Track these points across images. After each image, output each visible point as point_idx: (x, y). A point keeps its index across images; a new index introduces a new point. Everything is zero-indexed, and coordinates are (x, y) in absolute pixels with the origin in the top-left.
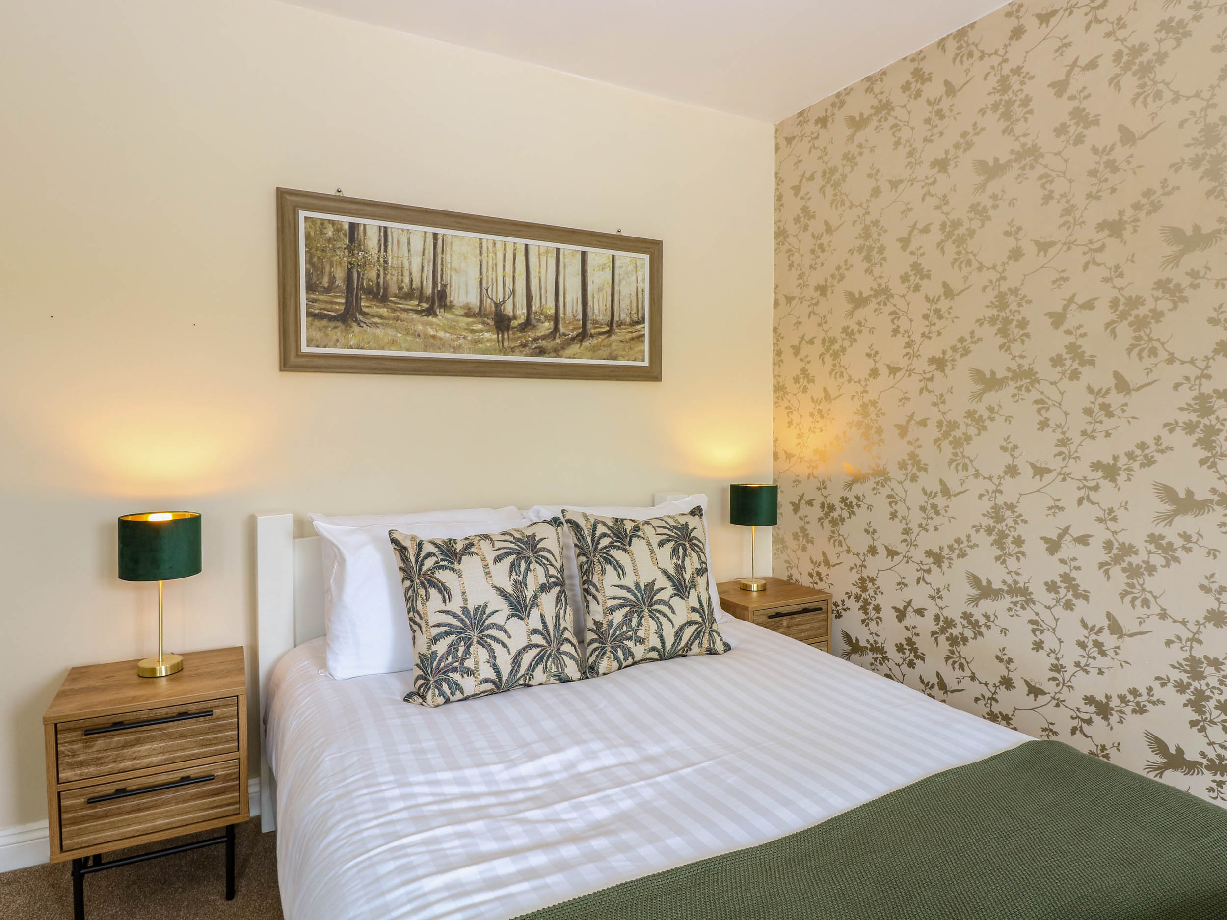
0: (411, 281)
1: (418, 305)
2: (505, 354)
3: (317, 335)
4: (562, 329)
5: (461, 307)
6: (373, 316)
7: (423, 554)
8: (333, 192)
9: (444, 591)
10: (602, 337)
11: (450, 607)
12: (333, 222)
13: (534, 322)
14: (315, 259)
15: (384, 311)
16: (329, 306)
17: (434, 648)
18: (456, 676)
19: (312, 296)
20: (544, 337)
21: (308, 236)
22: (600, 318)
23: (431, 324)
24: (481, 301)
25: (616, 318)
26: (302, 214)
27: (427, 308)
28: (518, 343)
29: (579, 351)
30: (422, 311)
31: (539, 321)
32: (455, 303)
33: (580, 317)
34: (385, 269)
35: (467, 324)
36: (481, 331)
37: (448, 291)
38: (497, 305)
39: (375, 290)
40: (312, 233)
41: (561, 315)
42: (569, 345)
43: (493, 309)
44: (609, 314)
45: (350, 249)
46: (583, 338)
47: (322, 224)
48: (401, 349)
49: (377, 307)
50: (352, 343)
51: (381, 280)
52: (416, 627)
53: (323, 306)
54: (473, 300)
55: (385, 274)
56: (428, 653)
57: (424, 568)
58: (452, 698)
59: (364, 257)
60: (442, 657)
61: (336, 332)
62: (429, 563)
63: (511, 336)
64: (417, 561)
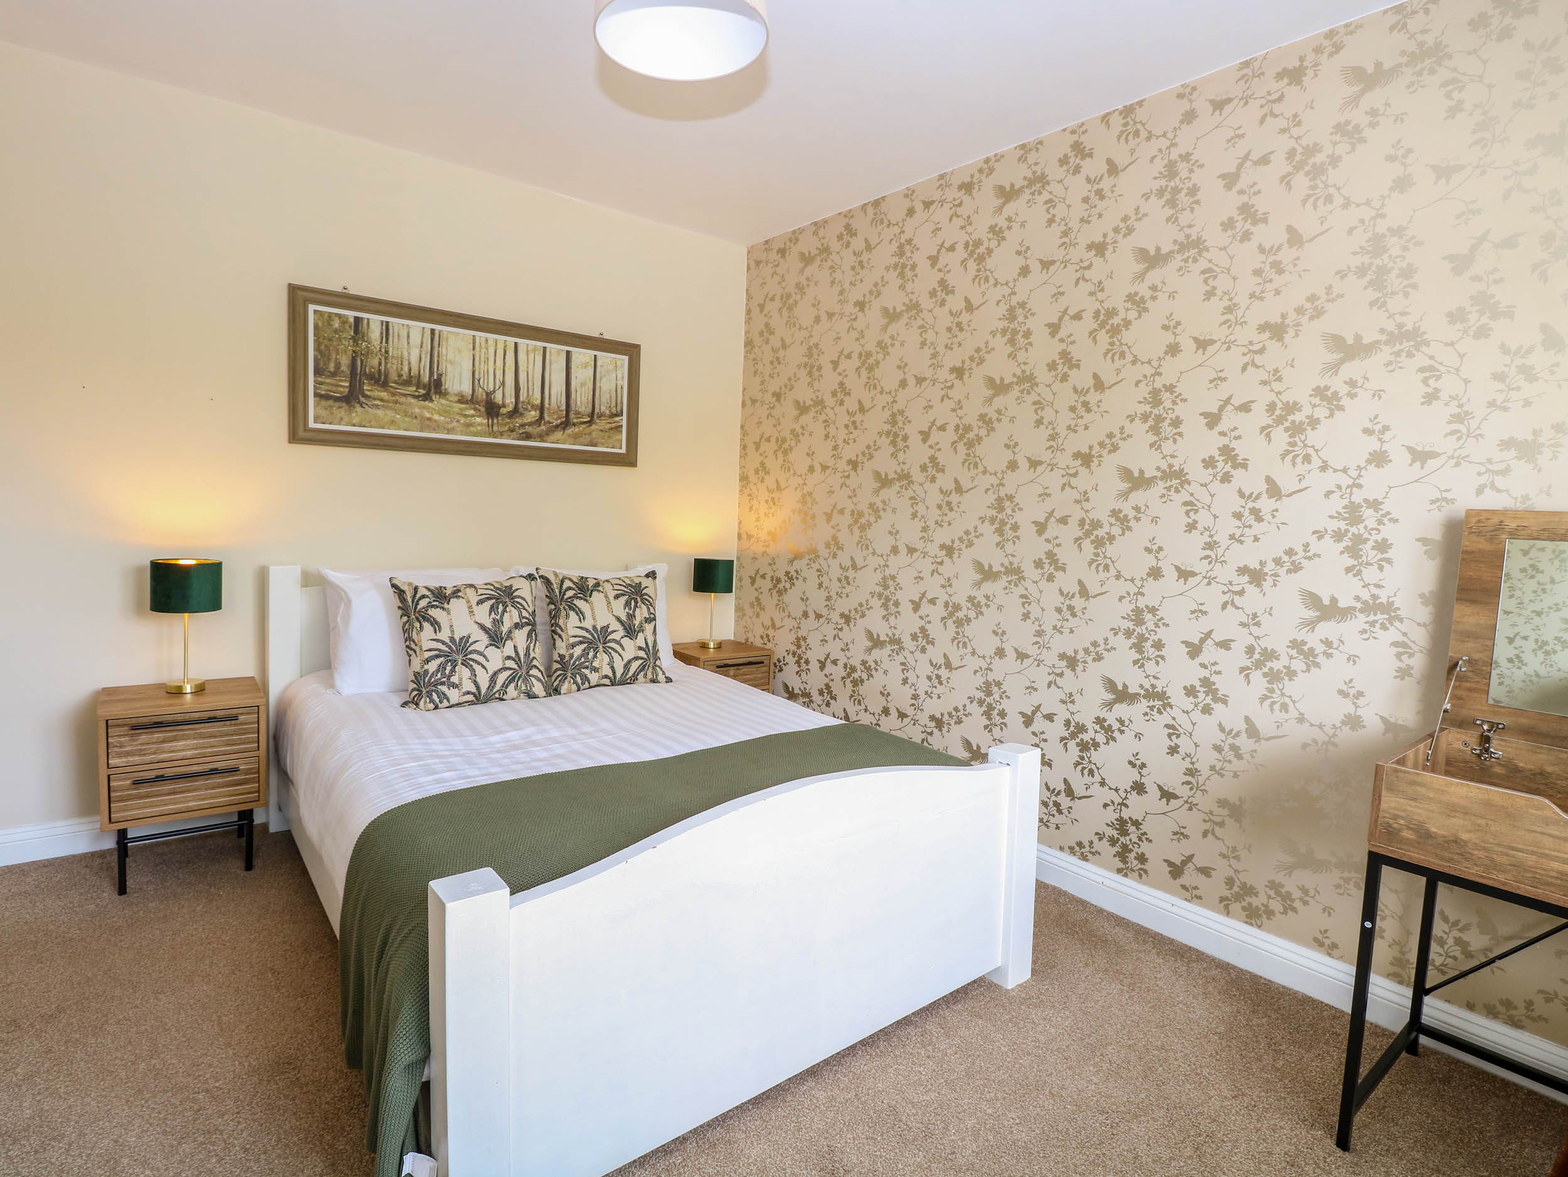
0: (410, 370)
1: (416, 391)
2: (495, 437)
3: (323, 413)
4: (547, 418)
5: (455, 395)
6: (375, 399)
7: (418, 596)
8: (339, 289)
9: (436, 625)
10: (584, 426)
11: (439, 636)
12: (339, 316)
13: (521, 410)
14: (323, 347)
15: (384, 395)
16: (334, 389)
17: (426, 667)
18: (444, 688)
19: (319, 379)
20: (530, 424)
21: (316, 327)
22: (582, 410)
23: (427, 408)
24: (473, 390)
25: (597, 411)
26: (312, 308)
27: (424, 394)
28: (506, 428)
29: (562, 437)
30: (420, 396)
31: (526, 409)
32: (449, 390)
33: (564, 407)
34: (386, 358)
35: (460, 409)
36: (473, 416)
37: (443, 379)
38: (488, 394)
39: (377, 376)
40: (320, 324)
41: (547, 405)
42: (553, 432)
43: (484, 397)
44: (590, 406)
45: (355, 339)
46: (566, 426)
47: (330, 317)
48: (399, 429)
49: (379, 391)
50: (354, 421)
51: (382, 368)
52: (411, 652)
53: (329, 388)
54: (467, 389)
55: (386, 363)
56: (422, 672)
57: (419, 607)
58: (440, 705)
59: (367, 347)
60: (433, 674)
61: (341, 412)
62: (423, 603)
63: (500, 422)
64: (413, 602)
